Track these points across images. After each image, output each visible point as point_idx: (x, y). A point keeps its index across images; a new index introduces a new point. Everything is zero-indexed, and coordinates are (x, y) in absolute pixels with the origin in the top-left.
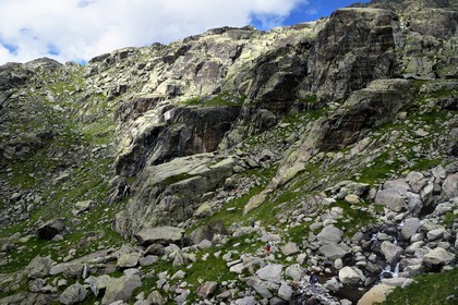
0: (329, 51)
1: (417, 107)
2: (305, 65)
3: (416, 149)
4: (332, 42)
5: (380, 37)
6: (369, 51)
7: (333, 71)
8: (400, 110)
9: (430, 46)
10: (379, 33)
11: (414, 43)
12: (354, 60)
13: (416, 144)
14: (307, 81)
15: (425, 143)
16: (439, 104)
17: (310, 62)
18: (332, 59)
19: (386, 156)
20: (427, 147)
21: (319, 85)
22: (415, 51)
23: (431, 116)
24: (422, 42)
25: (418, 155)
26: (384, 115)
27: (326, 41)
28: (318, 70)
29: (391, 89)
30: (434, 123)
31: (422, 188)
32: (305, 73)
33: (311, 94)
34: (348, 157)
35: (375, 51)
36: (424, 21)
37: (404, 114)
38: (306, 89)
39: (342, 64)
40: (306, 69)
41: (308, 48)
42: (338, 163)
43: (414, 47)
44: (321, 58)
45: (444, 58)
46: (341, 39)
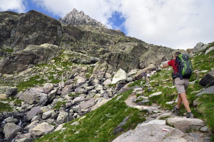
0: (25, 28)
1: (60, 59)
2: (10, 32)
3: (54, 75)
4: (27, 24)
5: (51, 30)
6: (45, 34)
7: (25, 39)
8: (53, 59)
9: (72, 41)
10: (51, 27)
11: (66, 37)
12: (37, 36)
13: (55, 73)
14: (9, 40)
15: (60, 73)
16: (70, 59)
17: (13, 31)
18: (26, 33)
19: (38, 77)
20: (60, 75)
21: (16, 44)
22: (66, 40)
23: (65, 64)
24: (69, 38)
25: (55, 78)
26: (43, 59)
27: (24, 23)
28: (17, 36)
29: (49, 47)
30: (66, 66)
31: (50, 91)
32: (9, 36)
33: (10, 48)
34: (15, 77)
35: (48, 35)
36: (71, 30)
37: (54, 61)
38: (7, 45)
39: (30, 37)
40: (10, 34)
41: (13, 24)
42: (8, 79)
43: (66, 39)
44: (19, 30)
45: (77, 47)
46: (32, 24)
